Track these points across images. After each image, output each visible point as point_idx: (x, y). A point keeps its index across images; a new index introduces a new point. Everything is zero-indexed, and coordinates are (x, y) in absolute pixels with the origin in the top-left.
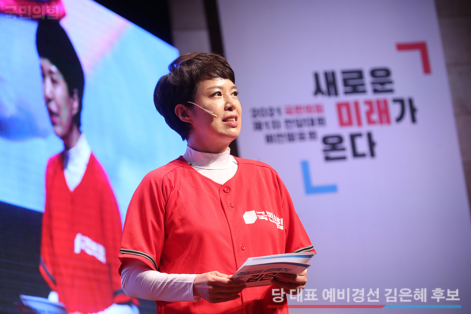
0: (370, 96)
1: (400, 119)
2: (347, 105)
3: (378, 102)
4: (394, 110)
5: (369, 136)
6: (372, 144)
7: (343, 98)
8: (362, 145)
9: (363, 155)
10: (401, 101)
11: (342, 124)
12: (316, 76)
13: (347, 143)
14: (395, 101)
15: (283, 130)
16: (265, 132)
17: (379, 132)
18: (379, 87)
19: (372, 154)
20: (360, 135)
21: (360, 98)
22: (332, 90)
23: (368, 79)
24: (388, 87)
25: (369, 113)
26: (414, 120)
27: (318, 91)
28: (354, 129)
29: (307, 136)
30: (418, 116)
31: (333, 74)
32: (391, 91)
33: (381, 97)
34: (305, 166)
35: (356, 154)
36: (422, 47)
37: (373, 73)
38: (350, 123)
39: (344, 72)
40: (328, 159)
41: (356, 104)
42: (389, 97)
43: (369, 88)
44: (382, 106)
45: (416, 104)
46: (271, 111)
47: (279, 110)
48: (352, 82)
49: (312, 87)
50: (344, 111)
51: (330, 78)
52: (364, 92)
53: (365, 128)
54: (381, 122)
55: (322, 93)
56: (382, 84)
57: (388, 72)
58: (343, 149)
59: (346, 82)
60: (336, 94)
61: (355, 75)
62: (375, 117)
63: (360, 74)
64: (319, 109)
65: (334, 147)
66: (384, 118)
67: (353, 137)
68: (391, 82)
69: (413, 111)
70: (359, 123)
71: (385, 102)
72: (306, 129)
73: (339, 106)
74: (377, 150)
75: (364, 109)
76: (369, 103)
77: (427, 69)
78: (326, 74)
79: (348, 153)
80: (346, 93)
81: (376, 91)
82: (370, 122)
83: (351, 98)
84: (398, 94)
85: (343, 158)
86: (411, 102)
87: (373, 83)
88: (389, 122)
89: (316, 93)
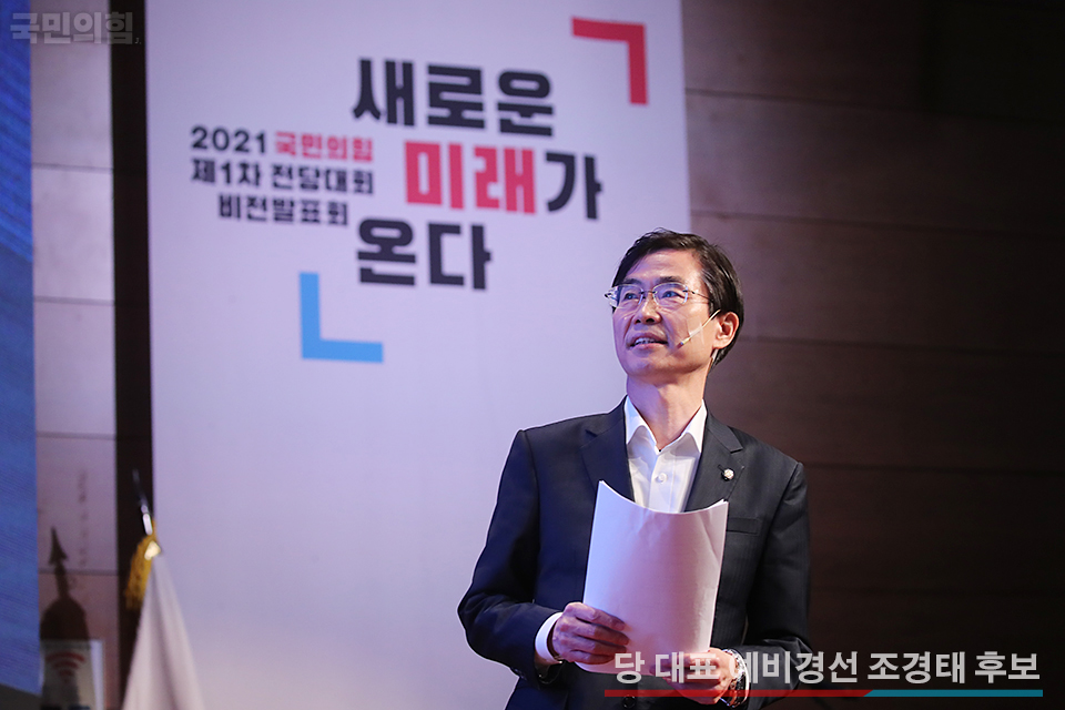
0: (491, 137)
1: (556, 205)
2: (433, 150)
3: (510, 153)
4: (549, 179)
5: (478, 233)
6: (481, 257)
7: (423, 132)
8: (457, 254)
9: (457, 281)
10: (567, 160)
11: (414, 196)
12: (366, 66)
13: (420, 246)
14: (552, 157)
15: (265, 190)
16: (220, 187)
17: (502, 228)
18: (516, 118)
19: (480, 282)
20: (455, 230)
21: (467, 138)
22: (400, 106)
23: (491, 94)
24: (539, 120)
25: (484, 179)
26: (592, 212)
27: (365, 105)
28: (443, 214)
29: (324, 216)
30: (602, 200)
31: (408, 68)
32: (546, 132)
33: (519, 142)
34: (309, 286)
35: (438, 277)
36: (633, 36)
37: (506, 80)
38: (433, 198)
39: (433, 70)
40: (367, 277)
41: (456, 151)
42: (539, 145)
43: (491, 116)
44: (519, 166)
45: (601, 175)
46: (242, 140)
47: (261, 138)
48: (447, 96)
49: (353, 96)
50: (423, 160)
51: (399, 80)
52: (479, 124)
53: (469, 215)
54: (511, 206)
55: (376, 115)
56: (527, 111)
57: (544, 86)
58: (411, 259)
59: (435, 91)
60: (410, 120)
61: (464, 81)
62: (497, 190)
64: (362, 149)
65: (387, 252)
66: (520, 194)
68: (548, 111)
69: (593, 188)
70: (457, 202)
71: (528, 155)
72: (324, 197)
73: (413, 150)
74: (491, 270)
75: (472, 165)
76: (486, 153)
77: (638, 93)
78: (390, 66)
79: (421, 270)
80: (433, 121)
81: (506, 127)
82: (484, 201)
83: (445, 136)
84: (557, 144)
85: (408, 281)
86: (590, 163)
87: (502, 107)
88: (530, 208)
89: (358, 112)
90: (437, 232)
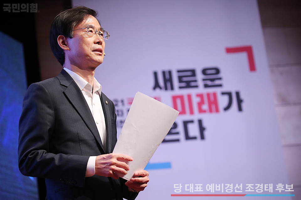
0: (201, 90)
1: (227, 108)
2: (181, 97)
3: (208, 95)
4: (223, 101)
5: (200, 122)
6: (202, 129)
7: (177, 92)
8: (194, 130)
9: (195, 138)
10: (229, 94)
12: (155, 74)
13: (180, 129)
14: (223, 93)
15: (125, 117)
17: (208, 119)
18: (209, 83)
19: (203, 137)
20: (192, 122)
21: (193, 92)
22: (169, 85)
23: (200, 76)
24: (217, 82)
25: (200, 104)
26: (240, 109)
27: (157, 86)
28: (187, 117)
30: (244, 105)
31: (170, 72)
32: (220, 86)
33: (211, 90)
35: (188, 137)
36: (248, 50)
37: (204, 72)
38: (183, 112)
39: (179, 71)
41: (189, 97)
42: (218, 90)
43: (200, 83)
44: (212, 98)
45: (242, 96)
46: (116, 103)
47: (122, 101)
48: (185, 79)
49: (152, 83)
50: (179, 102)
51: (167, 76)
52: (196, 87)
53: (196, 116)
54: (211, 111)
55: (161, 88)
56: (212, 80)
57: (217, 71)
58: (178, 133)
59: (180, 79)
60: (172, 88)
61: (189, 73)
62: (205, 107)
63: (193, 73)
66: (213, 107)
67: (186, 123)
68: (220, 79)
69: (240, 101)
70: (192, 112)
71: (215, 95)
73: (174, 98)
74: (206, 133)
75: (196, 100)
76: (200, 96)
77: (252, 67)
78: (164, 73)
79: (182, 136)
80: (181, 88)
81: (206, 86)
82: (201, 111)
83: (185, 92)
84: (225, 89)
85: (178, 140)
86: (238, 94)
87: (204, 80)
88: (217, 111)
89: (154, 88)
90: (186, 124)
